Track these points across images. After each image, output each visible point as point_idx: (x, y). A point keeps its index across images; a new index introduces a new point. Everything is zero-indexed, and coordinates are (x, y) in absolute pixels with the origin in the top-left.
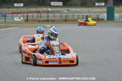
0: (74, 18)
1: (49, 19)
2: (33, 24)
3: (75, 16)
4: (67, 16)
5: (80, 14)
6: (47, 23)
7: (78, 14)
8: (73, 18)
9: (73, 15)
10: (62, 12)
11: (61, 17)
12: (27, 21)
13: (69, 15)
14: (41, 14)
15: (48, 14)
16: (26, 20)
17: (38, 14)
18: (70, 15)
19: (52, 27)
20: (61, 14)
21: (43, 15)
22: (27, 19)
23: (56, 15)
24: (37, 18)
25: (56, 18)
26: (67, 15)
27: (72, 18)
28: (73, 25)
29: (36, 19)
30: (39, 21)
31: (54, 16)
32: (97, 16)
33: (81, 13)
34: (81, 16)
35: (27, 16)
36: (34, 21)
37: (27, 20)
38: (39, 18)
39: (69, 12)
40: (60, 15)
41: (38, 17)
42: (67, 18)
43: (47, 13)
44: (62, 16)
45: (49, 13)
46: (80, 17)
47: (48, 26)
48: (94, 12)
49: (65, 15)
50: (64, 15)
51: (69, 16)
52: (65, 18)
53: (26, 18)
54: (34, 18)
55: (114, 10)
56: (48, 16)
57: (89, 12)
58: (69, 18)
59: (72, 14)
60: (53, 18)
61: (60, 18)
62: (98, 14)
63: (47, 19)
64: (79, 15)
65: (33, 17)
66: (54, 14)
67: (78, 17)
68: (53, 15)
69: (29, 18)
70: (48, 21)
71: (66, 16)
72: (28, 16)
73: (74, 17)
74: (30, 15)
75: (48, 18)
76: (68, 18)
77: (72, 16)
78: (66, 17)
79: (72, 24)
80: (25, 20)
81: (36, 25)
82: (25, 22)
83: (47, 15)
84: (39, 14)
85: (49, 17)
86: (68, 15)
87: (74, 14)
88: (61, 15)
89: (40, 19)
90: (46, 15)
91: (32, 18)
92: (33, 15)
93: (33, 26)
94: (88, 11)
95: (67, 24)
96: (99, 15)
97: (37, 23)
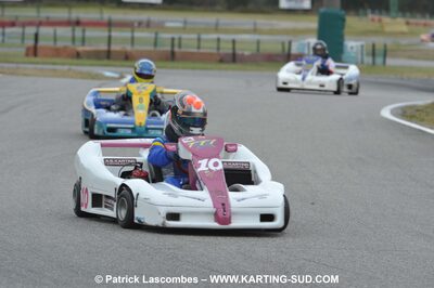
0: (202, 51)
1: (114, 47)
2: (54, 64)
3: (207, 41)
4: (176, 42)
5: (222, 36)
6: (106, 62)
7: (215, 36)
8: (199, 48)
9: (199, 40)
10: (161, 26)
11: (155, 44)
12: (35, 54)
13: (184, 36)
14: (84, 31)
15: (110, 31)
16: (31, 52)
17: (73, 30)
18: (189, 38)
19: (122, 77)
20: (156, 34)
21: (91, 33)
22: (35, 48)
23: (137, 34)
24: (69, 44)
25: (137, 47)
26: (176, 36)
27: (195, 50)
28: (198, 72)
29: (65, 47)
30: (78, 55)
31: (133, 38)
32: (283, 44)
33: (226, 32)
34: (227, 41)
35: (36, 36)
36: (58, 53)
37: (34, 51)
38: (78, 43)
39: (184, 28)
40: (153, 35)
41: (73, 39)
42: (176, 49)
43: (107, 29)
44: (159, 41)
45: (113, 29)
46: (222, 45)
47: (108, 74)
48: (271, 32)
49: (169, 36)
50: (167, 36)
51: (183, 42)
52: (169, 48)
53: (30, 43)
54: (60, 44)
55: (342, 27)
56: (110, 37)
57: (255, 31)
58: (183, 50)
59: (194, 36)
60: (129, 48)
61: (152, 48)
62: (286, 38)
63: (104, 47)
64: (219, 40)
65: (55, 40)
66: (133, 32)
67: (215, 45)
68: (127, 34)
69: (41, 43)
70: (108, 55)
71: (173, 39)
72: (40, 37)
73: (202, 44)
74: (45, 31)
75: (109, 44)
76: (180, 46)
77: (196, 44)
78: (173, 45)
79: (193, 69)
80: (28, 49)
81: (66, 67)
82: (27, 55)
83: (106, 34)
84: (78, 31)
85: (113, 41)
86: (180, 39)
87: (204, 36)
88: (156, 39)
89: (80, 49)
90: (102, 33)
91: (51, 44)
92: (55, 34)
93: (55, 70)
94: (252, 27)
95: (177, 68)
96: (290, 43)
97: (70, 61)
